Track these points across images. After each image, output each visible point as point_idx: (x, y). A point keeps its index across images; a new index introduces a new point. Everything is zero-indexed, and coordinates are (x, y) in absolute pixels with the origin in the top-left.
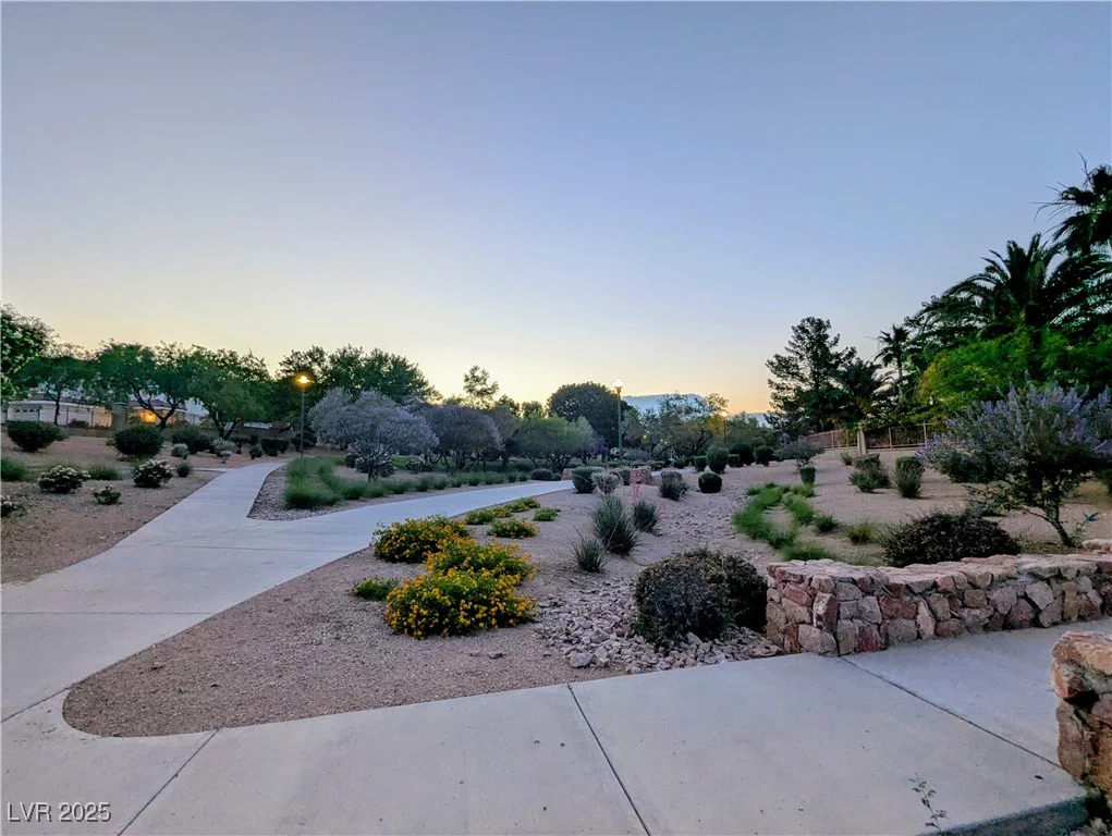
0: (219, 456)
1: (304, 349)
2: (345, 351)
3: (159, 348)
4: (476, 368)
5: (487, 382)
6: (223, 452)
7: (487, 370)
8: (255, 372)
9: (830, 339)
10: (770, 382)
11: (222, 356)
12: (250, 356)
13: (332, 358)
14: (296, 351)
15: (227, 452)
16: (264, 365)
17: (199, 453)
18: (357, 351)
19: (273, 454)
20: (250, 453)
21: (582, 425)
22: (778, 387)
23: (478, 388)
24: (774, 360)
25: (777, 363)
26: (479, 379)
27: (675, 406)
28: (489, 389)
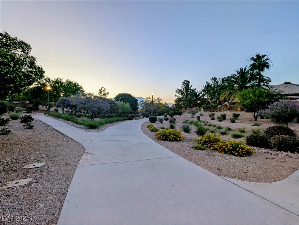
2: (57, 79)
4: (103, 87)
5: (105, 92)
7: (106, 88)
9: (190, 86)
10: (176, 95)
13: (53, 81)
21: (128, 105)
22: (178, 97)
23: (103, 93)
24: (177, 90)
25: (178, 91)
26: (103, 91)
27: (149, 100)
28: (106, 94)
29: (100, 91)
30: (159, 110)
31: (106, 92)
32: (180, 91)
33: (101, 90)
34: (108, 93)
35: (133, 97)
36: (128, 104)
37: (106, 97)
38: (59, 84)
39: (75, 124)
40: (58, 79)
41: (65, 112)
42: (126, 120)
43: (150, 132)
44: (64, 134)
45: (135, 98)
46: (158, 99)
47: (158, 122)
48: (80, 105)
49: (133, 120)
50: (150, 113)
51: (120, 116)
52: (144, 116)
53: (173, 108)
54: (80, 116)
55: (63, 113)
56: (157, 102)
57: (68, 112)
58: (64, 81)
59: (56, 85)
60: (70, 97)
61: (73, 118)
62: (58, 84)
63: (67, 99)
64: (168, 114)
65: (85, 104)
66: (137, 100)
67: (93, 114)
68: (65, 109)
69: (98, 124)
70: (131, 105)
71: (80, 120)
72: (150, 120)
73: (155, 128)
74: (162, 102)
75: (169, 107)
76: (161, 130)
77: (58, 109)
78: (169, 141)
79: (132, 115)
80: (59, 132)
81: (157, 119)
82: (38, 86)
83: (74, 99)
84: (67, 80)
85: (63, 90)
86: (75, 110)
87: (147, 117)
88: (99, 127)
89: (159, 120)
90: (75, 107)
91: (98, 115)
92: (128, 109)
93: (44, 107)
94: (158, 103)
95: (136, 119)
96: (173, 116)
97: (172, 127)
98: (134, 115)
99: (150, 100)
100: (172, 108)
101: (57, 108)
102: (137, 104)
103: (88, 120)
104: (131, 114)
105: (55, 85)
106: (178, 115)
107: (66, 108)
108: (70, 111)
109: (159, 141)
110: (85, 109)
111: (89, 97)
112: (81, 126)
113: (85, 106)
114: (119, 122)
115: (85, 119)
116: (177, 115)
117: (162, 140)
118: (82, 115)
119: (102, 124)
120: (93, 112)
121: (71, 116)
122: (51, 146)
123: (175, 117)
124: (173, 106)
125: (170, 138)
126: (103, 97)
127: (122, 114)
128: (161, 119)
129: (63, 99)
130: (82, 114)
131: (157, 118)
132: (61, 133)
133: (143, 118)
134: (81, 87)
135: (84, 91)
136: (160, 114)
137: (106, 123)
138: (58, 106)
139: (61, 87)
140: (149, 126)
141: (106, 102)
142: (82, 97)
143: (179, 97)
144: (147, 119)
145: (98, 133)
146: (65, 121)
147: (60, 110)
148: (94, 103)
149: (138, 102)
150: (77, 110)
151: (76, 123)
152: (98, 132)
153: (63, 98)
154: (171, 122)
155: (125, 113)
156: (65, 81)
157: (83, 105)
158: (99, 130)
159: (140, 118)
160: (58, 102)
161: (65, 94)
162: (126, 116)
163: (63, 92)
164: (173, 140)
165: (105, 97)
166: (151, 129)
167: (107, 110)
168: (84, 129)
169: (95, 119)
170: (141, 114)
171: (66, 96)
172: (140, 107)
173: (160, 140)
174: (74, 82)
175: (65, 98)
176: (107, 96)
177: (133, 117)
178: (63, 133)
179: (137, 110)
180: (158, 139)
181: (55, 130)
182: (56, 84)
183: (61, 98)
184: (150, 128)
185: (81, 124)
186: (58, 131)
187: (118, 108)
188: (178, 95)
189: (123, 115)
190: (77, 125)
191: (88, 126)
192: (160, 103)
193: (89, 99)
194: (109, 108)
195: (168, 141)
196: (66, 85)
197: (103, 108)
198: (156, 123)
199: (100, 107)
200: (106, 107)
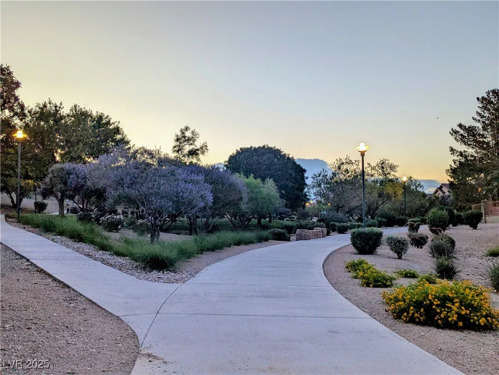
2: (45, 106)
4: (187, 129)
5: (196, 143)
7: (198, 131)
10: (452, 150)
21: (270, 188)
22: (461, 154)
23: (187, 148)
24: (458, 129)
25: (462, 132)
26: (189, 140)
27: (347, 171)
28: (198, 150)
29: (178, 140)
30: (386, 207)
31: (198, 144)
32: (467, 134)
33: (182, 139)
34: (204, 149)
35: (289, 158)
36: (270, 182)
37: (199, 160)
38: (52, 122)
39: (101, 252)
40: (48, 106)
41: (65, 212)
42: (266, 240)
43: (358, 287)
44: (68, 287)
45: (295, 163)
47: (384, 249)
48: (116, 189)
49: (289, 240)
50: (351, 215)
51: (246, 228)
52: (332, 227)
53: (443, 198)
54: (113, 226)
55: (62, 215)
56: (378, 176)
57: (74, 211)
58: (66, 111)
59: (42, 123)
60: (85, 163)
61: (92, 231)
62: (47, 122)
63: (74, 169)
64: (424, 222)
65: (132, 184)
66: (304, 171)
67: (156, 219)
68: (67, 202)
69: (173, 254)
70: (280, 188)
71: (114, 237)
72: (354, 244)
73: (378, 272)
74: (397, 175)
75: (424, 195)
76: (406, 282)
77: (45, 201)
78: (443, 328)
79: (286, 222)
80: (55, 279)
81: (384, 238)
83: (97, 168)
84: (75, 107)
85: (61, 141)
86: (96, 207)
87: (342, 230)
88: (177, 265)
89: (390, 244)
90: (100, 194)
91: (169, 223)
92: (272, 204)
93: (5, 194)
94: (382, 182)
95: (300, 238)
96: (444, 229)
97: (447, 272)
98: (294, 224)
99: (352, 167)
100: (437, 198)
101: (44, 198)
103: (141, 238)
104: (282, 218)
105: (39, 124)
106: (462, 223)
107: (72, 198)
108: (82, 210)
109: (401, 325)
110: (130, 201)
111: (144, 161)
112: (120, 260)
113: (133, 193)
114: (242, 247)
115: (130, 234)
116: (460, 227)
117: (412, 320)
118: (120, 222)
119: (186, 254)
120: (157, 213)
121: (88, 227)
122: (33, 327)
123: (452, 232)
124: (440, 188)
125: (447, 318)
126: (187, 160)
127: (250, 220)
128: (399, 241)
129: (62, 169)
130: (120, 220)
131: (381, 235)
132: (60, 282)
133: (328, 234)
134: (117, 130)
135: (127, 143)
136: (391, 222)
137: (202, 251)
138: (46, 194)
139: (57, 130)
140: (354, 267)
141: (201, 177)
142: (122, 162)
143: (466, 157)
144: (344, 240)
145: (176, 285)
146: (70, 242)
147: (52, 207)
148: (162, 182)
149: (306, 175)
150: (107, 205)
151: (103, 248)
152: (177, 281)
153: (63, 165)
154: (439, 251)
155: (262, 216)
156: (68, 112)
157: (126, 190)
158: (178, 276)
159: (317, 236)
160: (47, 180)
161: (66, 153)
162: (265, 227)
163: (63, 148)
164: (461, 324)
165: (194, 161)
166: (363, 277)
167: (202, 205)
168: (130, 272)
169: (164, 237)
170: (315, 219)
171: (72, 159)
172: (315, 194)
173: (406, 322)
174: (94, 114)
175: (67, 166)
176: (201, 156)
177: (291, 230)
178: (66, 282)
179: (304, 207)
180: (398, 315)
181: (41, 271)
182: (42, 120)
183: (57, 166)
184: (361, 273)
185: (118, 254)
186: (50, 276)
187: (241, 199)
188: (461, 147)
189: (254, 221)
190: (107, 256)
191: (143, 261)
192: (391, 181)
193: (145, 169)
194: (210, 198)
195: (438, 327)
196: (73, 122)
197: (190, 199)
198: (379, 255)
199: (182, 197)
200: (201, 196)
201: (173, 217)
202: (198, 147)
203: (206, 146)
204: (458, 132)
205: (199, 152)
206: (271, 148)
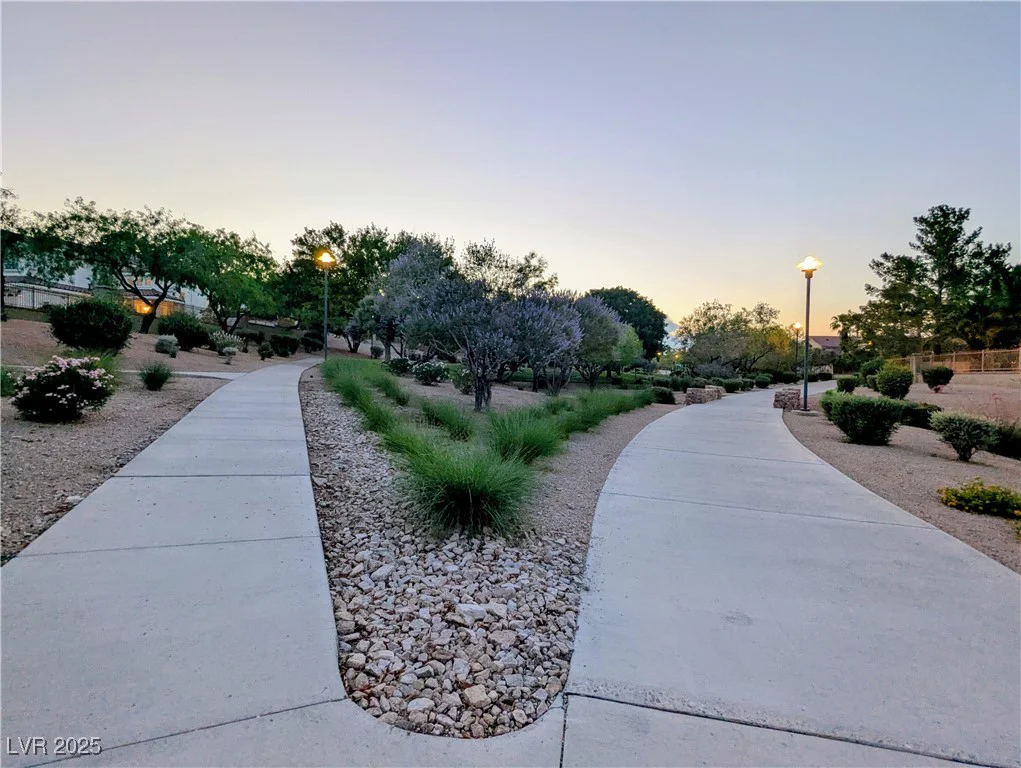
0: (221, 354)
1: (320, 226)
2: (368, 232)
3: (142, 214)
4: (533, 255)
5: (542, 275)
6: (226, 349)
7: (545, 259)
8: (261, 259)
11: (222, 238)
12: (254, 240)
13: (353, 239)
14: (310, 229)
15: (231, 349)
16: (269, 252)
17: (194, 348)
18: (380, 234)
19: (284, 355)
20: (259, 351)
23: (533, 281)
24: (882, 260)
26: (535, 270)
28: (546, 283)
29: (521, 270)
31: (546, 276)
33: (526, 269)
34: (553, 281)
38: (374, 250)
40: (371, 232)
42: (648, 404)
46: (760, 310)
49: (674, 403)
54: (431, 378)
58: (391, 237)
66: (665, 317)
67: (485, 369)
82: (304, 257)
84: (403, 232)
91: (509, 373)
93: (342, 338)
95: (693, 400)
99: (720, 313)
102: (660, 332)
105: (359, 251)
130: (439, 369)
149: (666, 322)
156: (394, 238)
167: (566, 345)
182: (363, 247)
194: (578, 335)
197: (546, 333)
198: (892, 446)
199: (531, 328)
200: (565, 330)
201: (514, 366)
202: (546, 280)
203: (556, 278)
204: (882, 264)
205: (547, 286)
206: (626, 290)
